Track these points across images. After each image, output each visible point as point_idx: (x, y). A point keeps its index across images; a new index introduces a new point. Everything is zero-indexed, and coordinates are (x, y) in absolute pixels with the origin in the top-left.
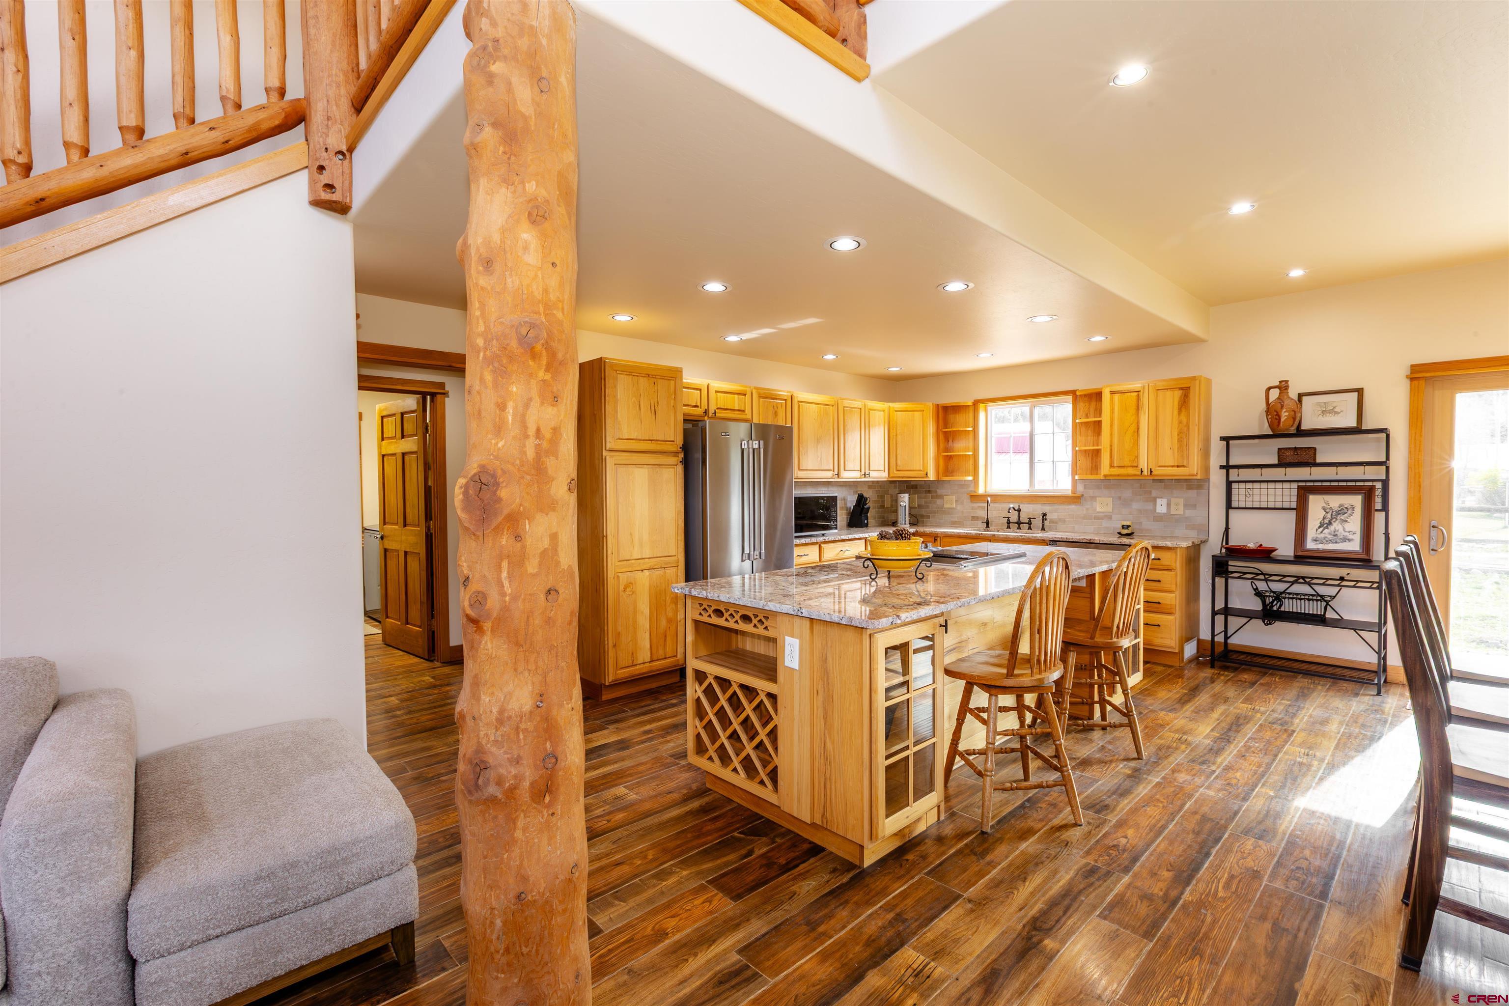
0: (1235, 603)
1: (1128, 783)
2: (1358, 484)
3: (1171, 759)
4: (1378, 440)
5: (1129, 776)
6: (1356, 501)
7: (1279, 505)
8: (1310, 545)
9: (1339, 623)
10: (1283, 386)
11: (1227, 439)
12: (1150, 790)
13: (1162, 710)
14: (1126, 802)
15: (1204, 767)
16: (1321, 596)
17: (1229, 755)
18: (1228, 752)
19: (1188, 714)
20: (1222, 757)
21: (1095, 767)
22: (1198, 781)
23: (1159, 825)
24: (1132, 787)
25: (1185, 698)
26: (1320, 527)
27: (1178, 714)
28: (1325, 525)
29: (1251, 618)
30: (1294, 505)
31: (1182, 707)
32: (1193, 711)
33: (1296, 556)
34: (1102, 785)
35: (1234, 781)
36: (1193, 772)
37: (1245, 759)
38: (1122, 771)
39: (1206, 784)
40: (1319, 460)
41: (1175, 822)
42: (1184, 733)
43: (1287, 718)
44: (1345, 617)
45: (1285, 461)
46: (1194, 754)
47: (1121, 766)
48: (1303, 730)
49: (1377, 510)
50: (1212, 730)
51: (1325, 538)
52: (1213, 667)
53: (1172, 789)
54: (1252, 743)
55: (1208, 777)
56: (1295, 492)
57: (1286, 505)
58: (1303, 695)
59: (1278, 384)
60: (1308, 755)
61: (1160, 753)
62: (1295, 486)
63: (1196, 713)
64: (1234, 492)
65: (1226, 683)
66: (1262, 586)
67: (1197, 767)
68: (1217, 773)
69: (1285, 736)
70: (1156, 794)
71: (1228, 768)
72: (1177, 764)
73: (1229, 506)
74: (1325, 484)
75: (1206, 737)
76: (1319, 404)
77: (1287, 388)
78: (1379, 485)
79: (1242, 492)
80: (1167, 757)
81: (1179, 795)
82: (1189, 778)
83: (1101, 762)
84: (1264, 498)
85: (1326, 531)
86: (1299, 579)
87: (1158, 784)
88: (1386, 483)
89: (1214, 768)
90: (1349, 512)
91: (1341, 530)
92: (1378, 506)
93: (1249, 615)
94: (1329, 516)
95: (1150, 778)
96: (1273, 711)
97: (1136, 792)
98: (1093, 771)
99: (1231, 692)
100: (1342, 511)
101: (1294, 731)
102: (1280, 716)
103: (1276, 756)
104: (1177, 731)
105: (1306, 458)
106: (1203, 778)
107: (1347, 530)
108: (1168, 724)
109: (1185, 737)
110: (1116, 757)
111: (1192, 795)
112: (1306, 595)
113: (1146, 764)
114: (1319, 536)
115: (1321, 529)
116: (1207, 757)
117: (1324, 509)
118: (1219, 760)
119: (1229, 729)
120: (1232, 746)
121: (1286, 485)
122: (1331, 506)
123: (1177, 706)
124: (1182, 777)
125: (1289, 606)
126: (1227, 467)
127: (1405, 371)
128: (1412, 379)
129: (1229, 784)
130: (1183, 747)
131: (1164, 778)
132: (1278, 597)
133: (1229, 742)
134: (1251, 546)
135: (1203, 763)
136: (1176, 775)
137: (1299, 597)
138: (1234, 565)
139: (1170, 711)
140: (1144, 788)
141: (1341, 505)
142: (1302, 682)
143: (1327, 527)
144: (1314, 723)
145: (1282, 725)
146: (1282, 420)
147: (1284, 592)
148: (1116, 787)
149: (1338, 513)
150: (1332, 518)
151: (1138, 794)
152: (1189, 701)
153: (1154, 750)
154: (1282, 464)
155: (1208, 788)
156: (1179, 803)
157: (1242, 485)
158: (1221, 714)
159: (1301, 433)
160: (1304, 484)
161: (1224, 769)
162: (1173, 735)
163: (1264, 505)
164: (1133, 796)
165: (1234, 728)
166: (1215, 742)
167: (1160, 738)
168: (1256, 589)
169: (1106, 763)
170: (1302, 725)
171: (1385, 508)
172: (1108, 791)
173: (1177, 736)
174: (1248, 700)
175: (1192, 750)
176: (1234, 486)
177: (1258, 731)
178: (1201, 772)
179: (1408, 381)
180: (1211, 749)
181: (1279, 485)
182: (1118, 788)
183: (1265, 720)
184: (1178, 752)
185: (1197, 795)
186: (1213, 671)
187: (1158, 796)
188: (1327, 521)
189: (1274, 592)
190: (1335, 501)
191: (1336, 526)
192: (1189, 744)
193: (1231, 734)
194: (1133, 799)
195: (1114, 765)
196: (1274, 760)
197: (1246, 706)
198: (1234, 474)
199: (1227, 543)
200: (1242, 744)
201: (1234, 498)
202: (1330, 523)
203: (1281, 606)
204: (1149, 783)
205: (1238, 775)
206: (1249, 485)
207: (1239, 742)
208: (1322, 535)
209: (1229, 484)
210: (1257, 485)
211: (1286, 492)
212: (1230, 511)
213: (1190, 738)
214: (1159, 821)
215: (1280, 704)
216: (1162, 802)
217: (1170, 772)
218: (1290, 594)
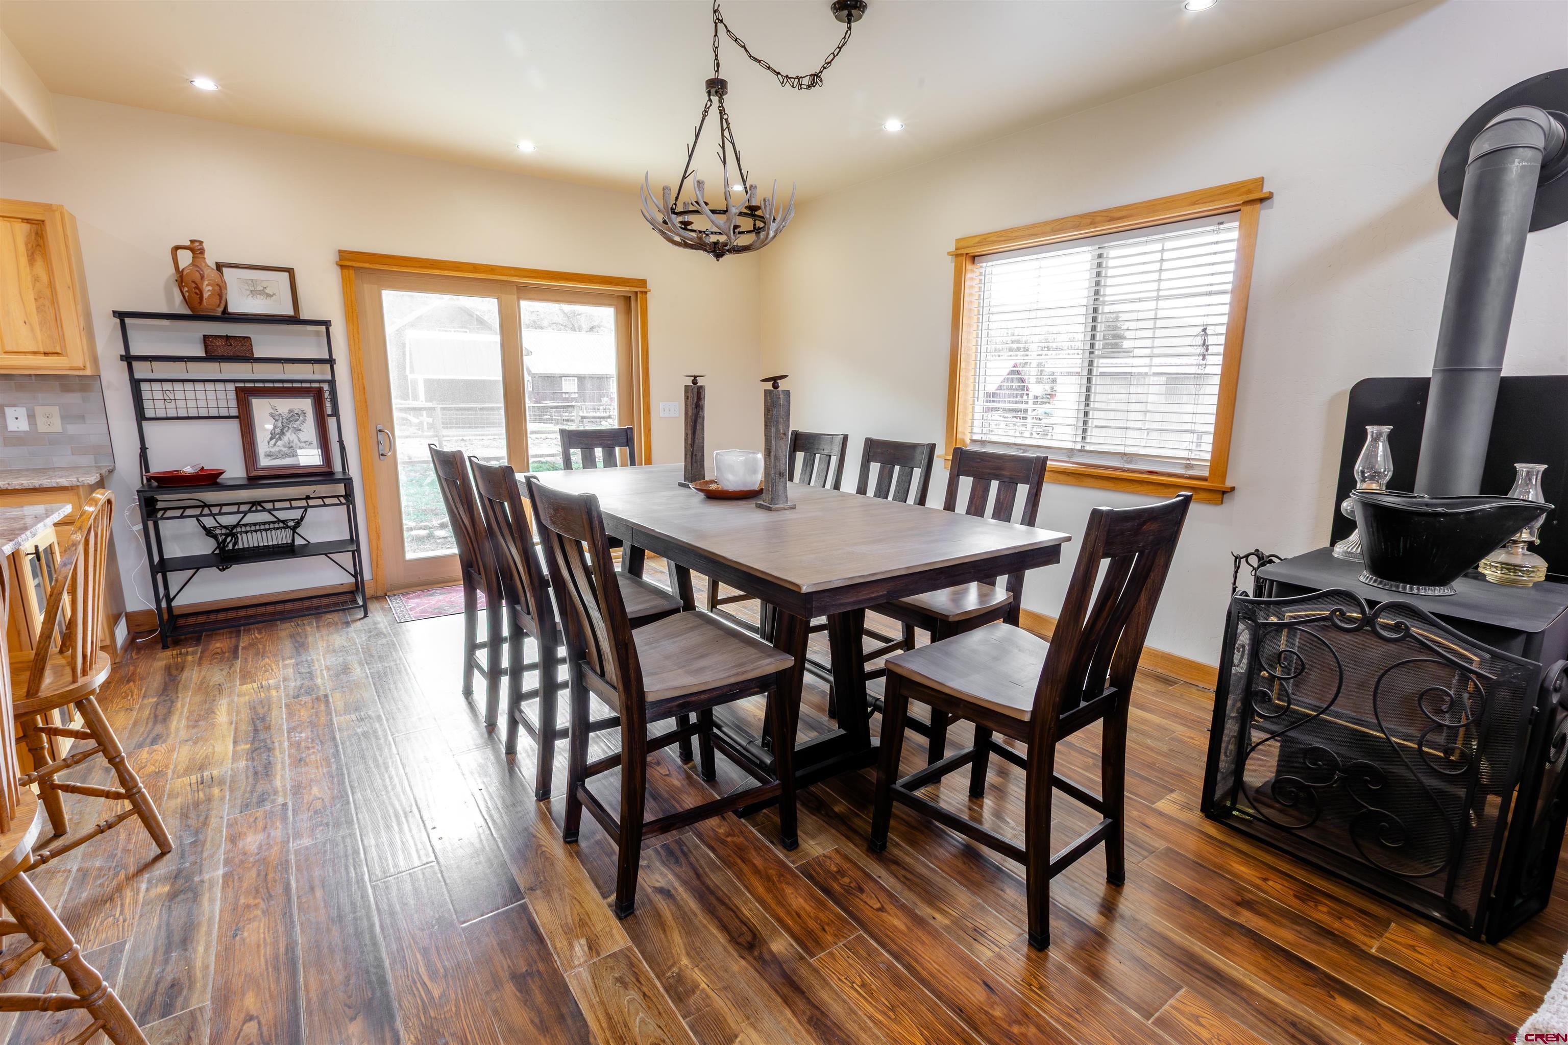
0: (173, 551)
1: (179, 911)
2: (305, 385)
3: (214, 822)
4: (318, 333)
5: (173, 896)
6: (306, 404)
7: (214, 413)
8: (264, 462)
9: (308, 550)
10: (196, 248)
11: (121, 316)
12: (224, 899)
13: (140, 746)
14: (201, 949)
15: (268, 806)
16: (283, 522)
17: (283, 768)
18: (279, 766)
19: (183, 734)
20: (278, 777)
21: (95, 922)
22: (277, 833)
23: (282, 950)
24: (190, 914)
25: (161, 710)
26: (271, 439)
27: (170, 741)
28: (277, 435)
29: (198, 569)
30: (234, 412)
31: (167, 728)
32: (188, 727)
33: (250, 478)
34: (134, 949)
35: (318, 805)
36: (260, 825)
37: (306, 764)
38: (153, 893)
39: (290, 832)
40: (257, 355)
41: (298, 927)
42: (201, 768)
43: (307, 683)
44: (313, 540)
45: (216, 353)
46: (239, 794)
47: (144, 886)
48: (334, 689)
49: (329, 416)
50: (235, 742)
51: (279, 451)
52: (165, 647)
53: (253, 873)
54: (297, 737)
55: (284, 819)
56: (232, 395)
57: (224, 412)
58: (300, 647)
59: (188, 244)
60: (362, 720)
61: (190, 822)
62: (231, 387)
63: (194, 727)
64: (146, 395)
65: (200, 664)
66: (209, 522)
67: (260, 813)
68: (290, 804)
69: (323, 707)
70: (237, 898)
71: (297, 789)
72: (229, 826)
73: (141, 416)
74: (267, 385)
75: (235, 758)
76: (245, 281)
77: (202, 251)
78: (326, 387)
79: (158, 395)
80: (205, 823)
81: (270, 876)
82: (261, 837)
83: (99, 903)
84: (192, 404)
85: (279, 443)
86: (256, 505)
87: (227, 877)
88: (332, 383)
89: (280, 800)
90: (301, 418)
91: (296, 440)
92: (329, 411)
93: (194, 564)
94: (279, 424)
95: (206, 877)
96: (285, 680)
97: (204, 919)
98: (98, 932)
99: (216, 675)
100: (294, 417)
101: (326, 696)
102: (298, 683)
103: (334, 739)
104: (188, 771)
105: (241, 351)
106: (278, 824)
107: (303, 440)
108: (167, 766)
109: (206, 774)
110: (122, 876)
111: (287, 861)
112: (265, 523)
113: (183, 856)
114: (273, 450)
115: (273, 441)
116: (260, 788)
117: (272, 415)
118: (278, 783)
119: (256, 730)
120: (277, 753)
121: (220, 386)
122: (280, 411)
123: (159, 729)
124: (252, 841)
125: (248, 541)
126: (129, 359)
127: (333, 257)
128: (342, 267)
129: (316, 812)
130: (216, 791)
131: (227, 862)
132: (231, 531)
133: (269, 750)
134: (188, 470)
135: (261, 801)
136: (240, 844)
137: (259, 527)
138: (164, 499)
139: (154, 741)
140: (212, 901)
141: (291, 411)
142: (285, 629)
143: (280, 439)
144: (337, 675)
145: (308, 693)
146: (206, 295)
147: (238, 525)
148: (163, 933)
149: (289, 420)
150: (284, 427)
151: (210, 920)
152: (169, 713)
153: (177, 822)
154: (210, 357)
155: (298, 835)
156: (279, 889)
157: (156, 386)
158: (229, 713)
159: (227, 317)
160: (241, 385)
161: (294, 794)
162: (186, 780)
163: (193, 413)
164: (204, 929)
165: (260, 726)
166: (253, 760)
167: (171, 796)
168: (204, 527)
169: (111, 899)
170: (329, 685)
171: (336, 413)
172: (156, 951)
173: (194, 778)
174: (246, 677)
175: (232, 791)
176: (144, 386)
177: (290, 715)
178: (269, 816)
179: (338, 269)
180: (256, 773)
181: (210, 386)
182: (169, 935)
183: (287, 696)
184: (215, 804)
185: (292, 857)
186: (168, 653)
187: (242, 901)
188: (278, 431)
189: (226, 527)
190: (284, 405)
191: (289, 436)
192: (221, 782)
193: (262, 736)
194: (209, 933)
195: (128, 894)
196: (336, 746)
197: (249, 686)
198: (142, 370)
199: (147, 470)
200: (286, 744)
201: (147, 404)
202: (282, 433)
203: (236, 543)
204: (211, 887)
205: (315, 790)
206: (167, 386)
207: (281, 744)
208: (276, 449)
209: (136, 385)
210: (178, 386)
211: (221, 395)
212: (144, 423)
213: (215, 773)
214: (276, 943)
215: (285, 667)
216: (256, 905)
217: (230, 846)
218: (245, 525)
